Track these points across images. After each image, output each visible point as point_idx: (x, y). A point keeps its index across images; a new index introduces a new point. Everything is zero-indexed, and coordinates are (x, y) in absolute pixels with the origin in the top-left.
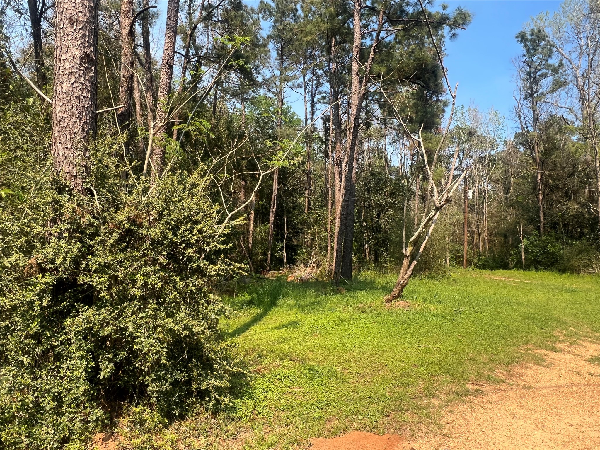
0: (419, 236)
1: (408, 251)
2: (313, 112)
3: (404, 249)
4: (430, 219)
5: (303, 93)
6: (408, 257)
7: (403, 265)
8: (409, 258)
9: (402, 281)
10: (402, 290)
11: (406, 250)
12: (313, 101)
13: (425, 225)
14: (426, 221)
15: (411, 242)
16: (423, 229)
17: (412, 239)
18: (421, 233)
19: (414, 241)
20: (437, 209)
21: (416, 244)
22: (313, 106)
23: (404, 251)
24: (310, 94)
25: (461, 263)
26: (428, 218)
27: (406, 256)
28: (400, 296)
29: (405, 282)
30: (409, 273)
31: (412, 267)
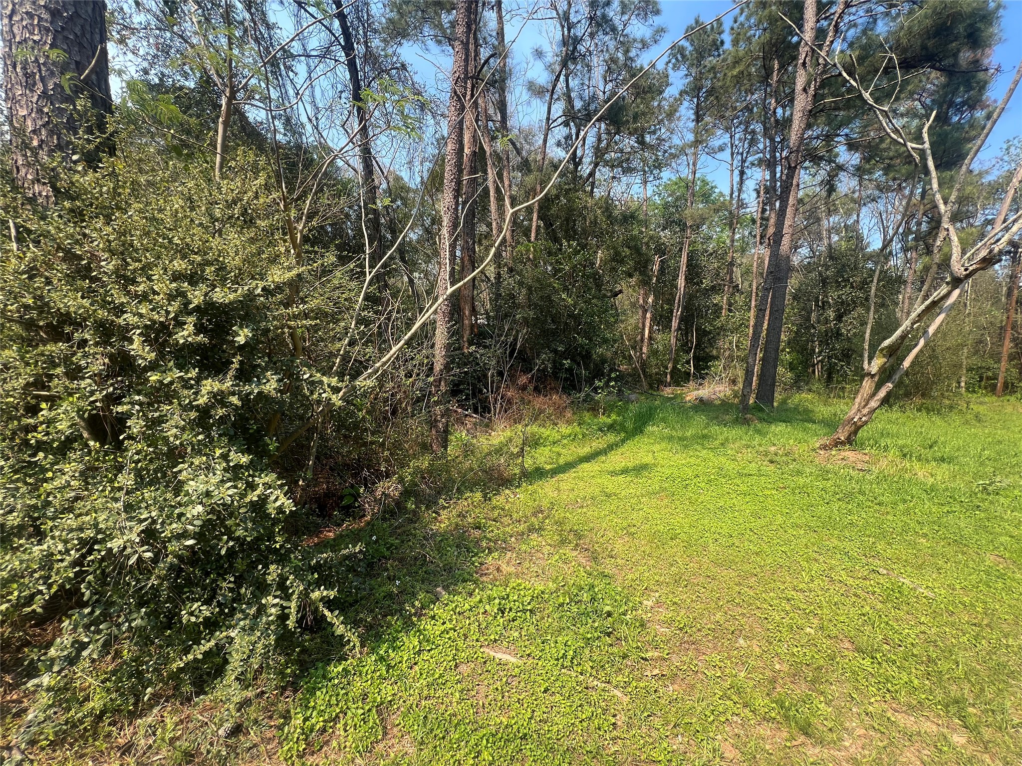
0: (903, 337)
1: (875, 365)
2: (742, 182)
3: (866, 362)
4: (934, 304)
5: (729, 159)
6: (873, 376)
7: (862, 390)
8: (876, 378)
9: (857, 417)
10: (855, 432)
11: (869, 363)
12: (742, 167)
13: (919, 316)
14: (923, 307)
15: (882, 350)
16: (913, 324)
17: (887, 343)
18: (909, 332)
19: (889, 347)
20: (957, 282)
21: (896, 353)
22: (742, 173)
23: (866, 366)
24: (739, 157)
25: (993, 389)
26: (927, 302)
27: (869, 374)
28: (849, 441)
29: (864, 419)
30: (873, 404)
31: (882, 393)
